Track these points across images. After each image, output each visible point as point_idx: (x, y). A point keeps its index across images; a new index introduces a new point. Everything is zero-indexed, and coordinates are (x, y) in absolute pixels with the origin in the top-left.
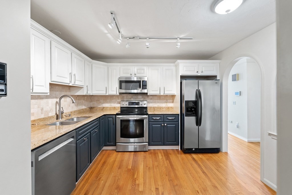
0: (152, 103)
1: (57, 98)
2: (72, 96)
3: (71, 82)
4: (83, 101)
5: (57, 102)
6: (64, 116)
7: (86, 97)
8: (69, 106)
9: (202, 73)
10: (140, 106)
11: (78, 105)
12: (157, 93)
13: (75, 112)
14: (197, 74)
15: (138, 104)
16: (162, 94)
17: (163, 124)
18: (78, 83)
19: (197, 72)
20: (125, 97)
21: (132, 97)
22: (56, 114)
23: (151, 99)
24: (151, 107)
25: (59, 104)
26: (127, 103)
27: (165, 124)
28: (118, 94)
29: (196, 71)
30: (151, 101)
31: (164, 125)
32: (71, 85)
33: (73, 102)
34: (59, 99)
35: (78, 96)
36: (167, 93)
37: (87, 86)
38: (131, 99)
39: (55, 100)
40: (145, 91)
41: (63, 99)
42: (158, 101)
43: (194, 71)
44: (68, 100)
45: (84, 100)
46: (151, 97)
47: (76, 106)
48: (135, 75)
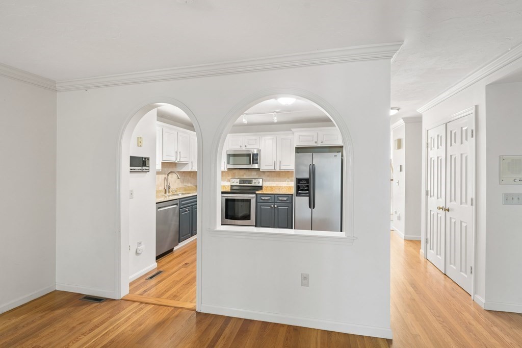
0: (269, 181)
1: (165, 174)
2: (178, 172)
3: (176, 159)
4: (190, 178)
5: (165, 178)
6: (170, 192)
7: (192, 174)
8: (175, 182)
9: (322, 144)
10: (253, 184)
11: (183, 182)
12: (272, 168)
13: (180, 188)
14: (316, 144)
15: (250, 181)
16: (278, 170)
17: (272, 206)
18: (183, 160)
19: (316, 142)
20: (237, 174)
21: (245, 174)
22: (165, 189)
23: (268, 176)
24: (268, 187)
25: (166, 179)
26: (238, 180)
27: (276, 206)
28: (226, 170)
29: (314, 142)
30: (268, 178)
31: (274, 206)
32: (176, 162)
33: (178, 178)
34: (166, 175)
35: (184, 172)
36: (283, 168)
37: (192, 162)
38: (243, 176)
39: (164, 176)
40: (256, 166)
41: (170, 175)
42: (277, 178)
43: (313, 141)
44: (175, 176)
45: (190, 176)
46: (268, 173)
47: (181, 182)
48: (245, 146)
